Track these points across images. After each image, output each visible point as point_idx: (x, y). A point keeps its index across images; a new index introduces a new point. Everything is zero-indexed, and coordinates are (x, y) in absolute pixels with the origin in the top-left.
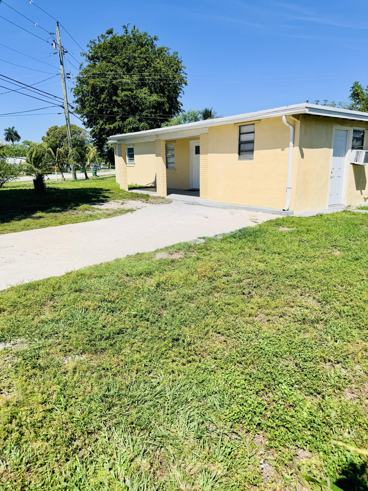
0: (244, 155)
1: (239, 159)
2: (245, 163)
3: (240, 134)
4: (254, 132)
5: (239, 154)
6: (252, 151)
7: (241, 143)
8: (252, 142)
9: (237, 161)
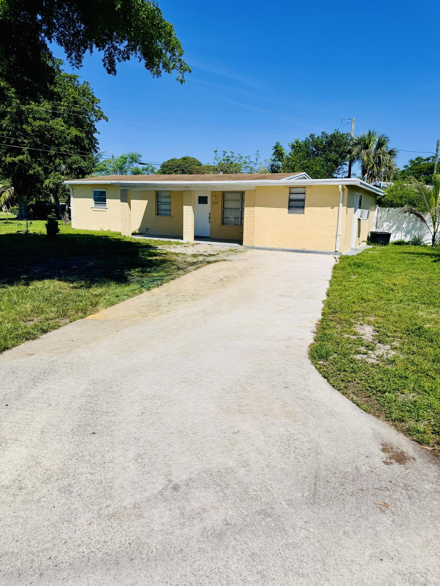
0: (293, 210)
1: (288, 213)
2: (296, 217)
3: (290, 193)
4: (305, 193)
5: (289, 209)
6: (303, 207)
7: (290, 200)
8: (303, 200)
9: (287, 214)
